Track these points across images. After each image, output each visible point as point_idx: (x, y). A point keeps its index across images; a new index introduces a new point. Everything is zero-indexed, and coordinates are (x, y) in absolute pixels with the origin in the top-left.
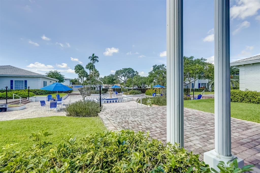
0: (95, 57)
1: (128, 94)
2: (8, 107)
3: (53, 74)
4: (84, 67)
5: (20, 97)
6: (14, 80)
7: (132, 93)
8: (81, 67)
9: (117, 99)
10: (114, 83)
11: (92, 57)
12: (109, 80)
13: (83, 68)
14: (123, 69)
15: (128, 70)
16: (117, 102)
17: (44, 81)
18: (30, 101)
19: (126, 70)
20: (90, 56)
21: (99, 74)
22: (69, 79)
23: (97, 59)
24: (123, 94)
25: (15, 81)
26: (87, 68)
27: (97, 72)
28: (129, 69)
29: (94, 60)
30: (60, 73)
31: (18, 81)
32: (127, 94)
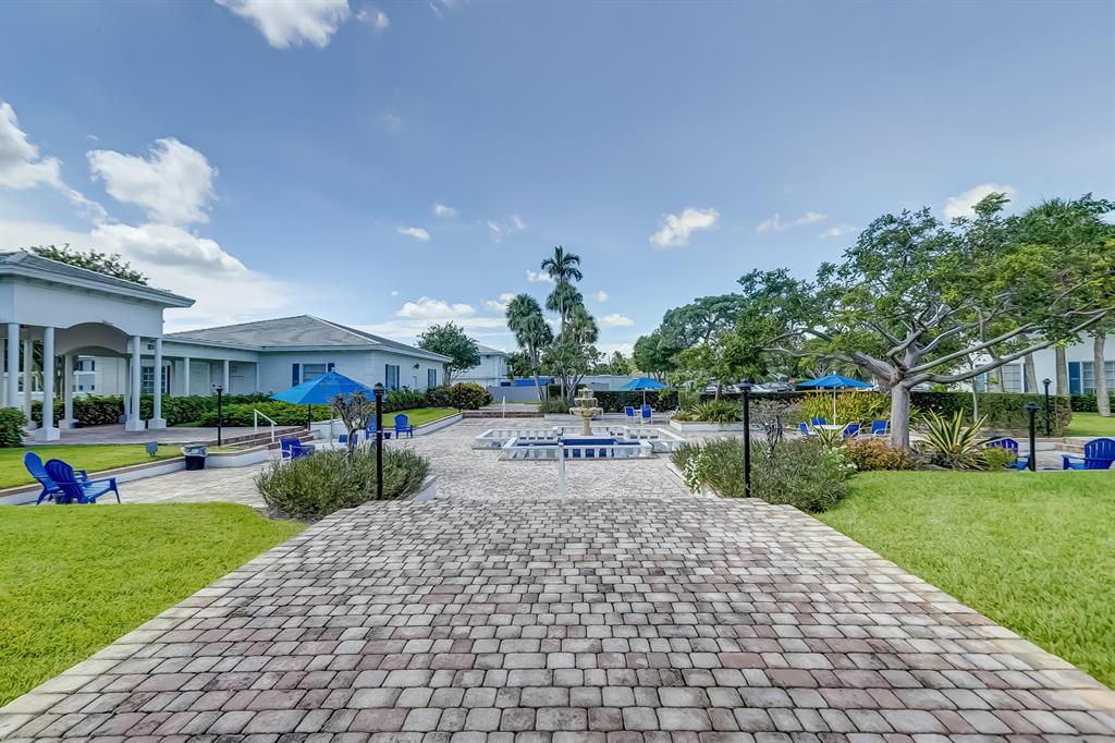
0: (566, 259)
1: (695, 417)
2: (209, 455)
3: (442, 335)
4: (542, 303)
5: (273, 423)
6: (301, 361)
7: (712, 414)
8: (529, 305)
9: (610, 442)
10: (674, 367)
11: (556, 261)
12: (651, 352)
13: (536, 308)
14: (696, 300)
15: (720, 304)
16: (593, 455)
17: (387, 366)
18: (311, 435)
19: (713, 304)
20: (547, 258)
21: (596, 330)
22: (501, 355)
23: (573, 265)
24: (672, 418)
25: (305, 366)
26: (552, 306)
27: (586, 319)
28: (725, 299)
29: (562, 272)
30: (465, 333)
31: (312, 365)
32: (691, 419)
